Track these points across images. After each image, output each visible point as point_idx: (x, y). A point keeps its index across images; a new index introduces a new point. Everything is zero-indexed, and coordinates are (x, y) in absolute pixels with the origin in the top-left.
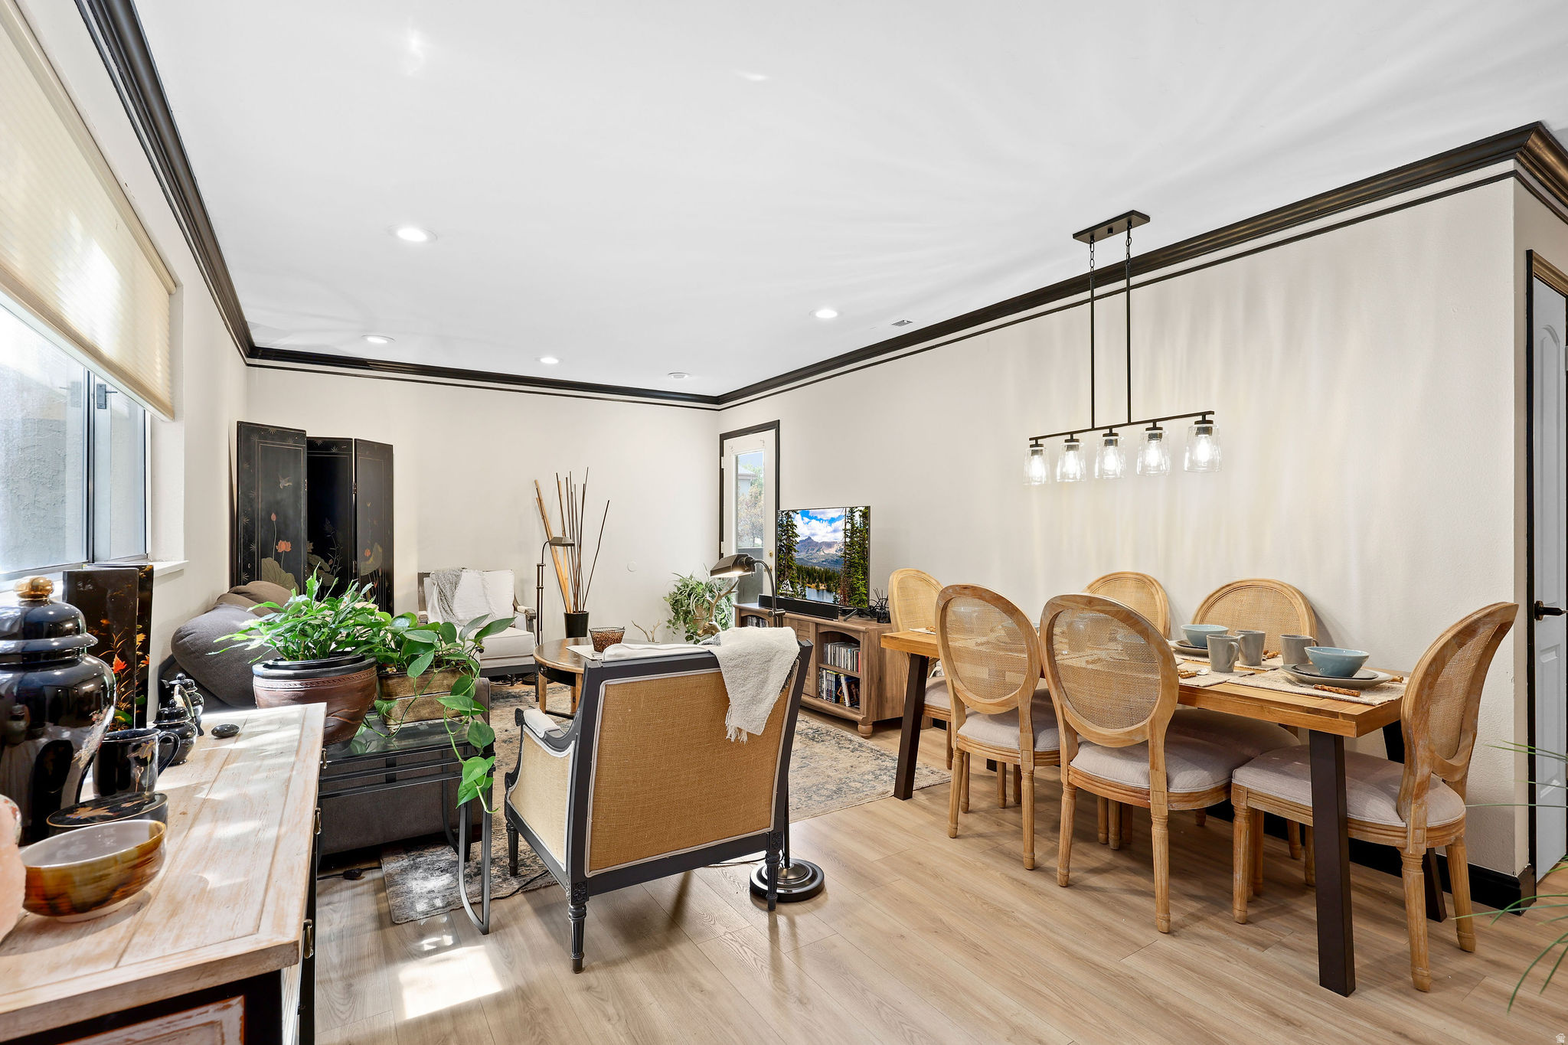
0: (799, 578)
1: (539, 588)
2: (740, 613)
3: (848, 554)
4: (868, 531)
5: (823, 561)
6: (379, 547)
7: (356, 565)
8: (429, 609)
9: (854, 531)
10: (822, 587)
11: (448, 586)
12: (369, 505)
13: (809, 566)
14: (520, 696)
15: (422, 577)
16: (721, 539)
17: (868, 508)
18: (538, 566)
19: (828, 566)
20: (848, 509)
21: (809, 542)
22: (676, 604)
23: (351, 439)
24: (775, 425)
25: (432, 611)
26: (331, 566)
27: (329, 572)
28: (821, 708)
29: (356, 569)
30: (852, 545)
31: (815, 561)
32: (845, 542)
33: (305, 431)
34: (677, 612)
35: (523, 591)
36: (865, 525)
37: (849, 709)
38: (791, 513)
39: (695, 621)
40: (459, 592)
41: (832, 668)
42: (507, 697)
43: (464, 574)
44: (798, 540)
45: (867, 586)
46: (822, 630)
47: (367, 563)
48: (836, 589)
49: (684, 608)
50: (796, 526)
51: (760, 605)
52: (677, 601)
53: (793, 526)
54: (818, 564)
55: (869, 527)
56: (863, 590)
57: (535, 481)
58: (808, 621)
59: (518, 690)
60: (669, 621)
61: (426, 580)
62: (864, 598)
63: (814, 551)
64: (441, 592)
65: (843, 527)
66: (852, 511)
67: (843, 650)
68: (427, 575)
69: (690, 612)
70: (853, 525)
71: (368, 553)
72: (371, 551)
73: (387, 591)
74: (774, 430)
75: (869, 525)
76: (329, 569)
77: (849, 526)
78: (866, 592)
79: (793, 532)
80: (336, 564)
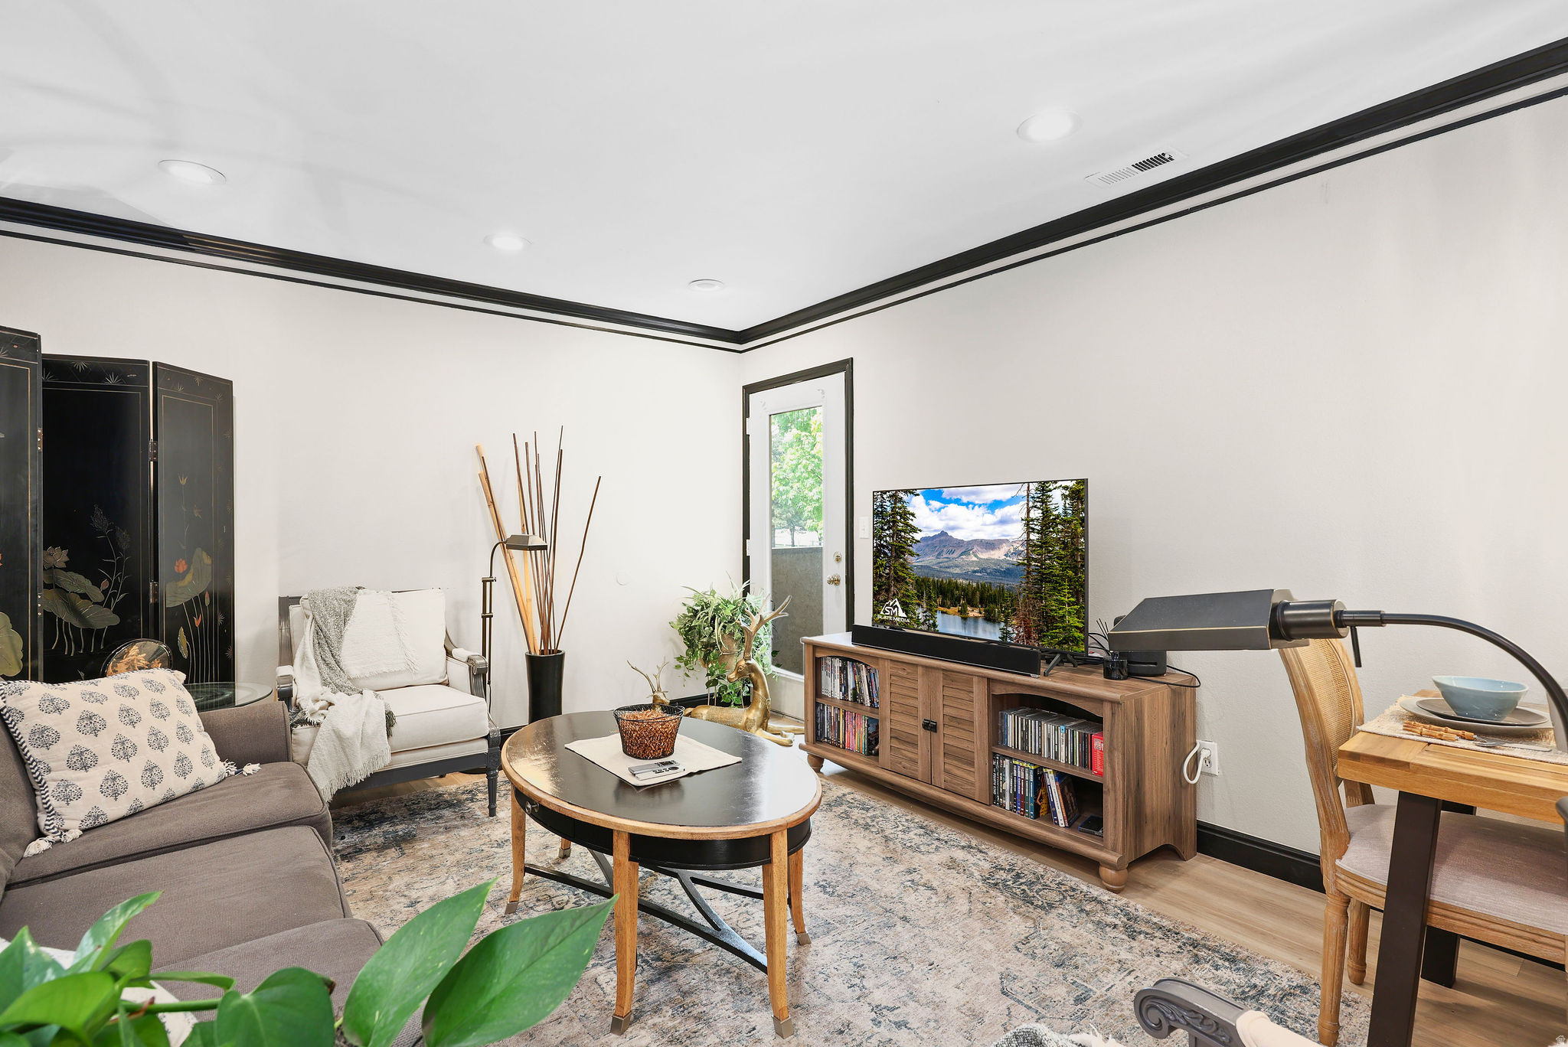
0: (920, 597)
1: (486, 617)
2: (814, 653)
3: (1035, 560)
4: (1083, 522)
5: (975, 572)
6: (204, 555)
7: (156, 589)
8: (297, 660)
9: (1048, 521)
10: (973, 613)
11: (331, 621)
12: (183, 482)
13: (944, 578)
14: (460, 803)
15: (286, 604)
16: (746, 535)
17: (1083, 482)
18: (484, 582)
19: (986, 579)
20: (1033, 487)
21: (942, 541)
22: (690, 633)
23: (146, 362)
24: (845, 366)
25: (302, 664)
26: (105, 592)
27: (100, 604)
28: (1008, 827)
29: (156, 596)
30: (1044, 544)
31: (957, 571)
32: (1028, 540)
33: (35, 335)
34: (691, 645)
35: (457, 621)
36: (1076, 511)
37: (1068, 831)
38: (901, 495)
39: (720, 658)
40: (351, 630)
41: (1024, 757)
42: (438, 807)
43: (361, 598)
44: (918, 536)
45: (1082, 614)
46: (999, 690)
47: (181, 584)
48: (1007, 616)
49: (705, 640)
50: (913, 515)
51: (854, 640)
52: (691, 628)
53: (906, 515)
54: (965, 575)
55: (1087, 514)
56: (1073, 621)
57: (477, 448)
58: (972, 674)
59: (453, 788)
60: (680, 659)
61: (294, 610)
62: (1077, 634)
63: (955, 555)
64: (319, 631)
65: (1024, 516)
66: (1044, 488)
67: (1048, 728)
68: (296, 600)
69: (714, 645)
70: (1046, 512)
71: (181, 566)
72: (189, 563)
73: (221, 631)
74: (843, 374)
75: (1085, 510)
76: (100, 598)
77: (1036, 514)
78: (1081, 625)
79: (907, 525)
80: (116, 586)
